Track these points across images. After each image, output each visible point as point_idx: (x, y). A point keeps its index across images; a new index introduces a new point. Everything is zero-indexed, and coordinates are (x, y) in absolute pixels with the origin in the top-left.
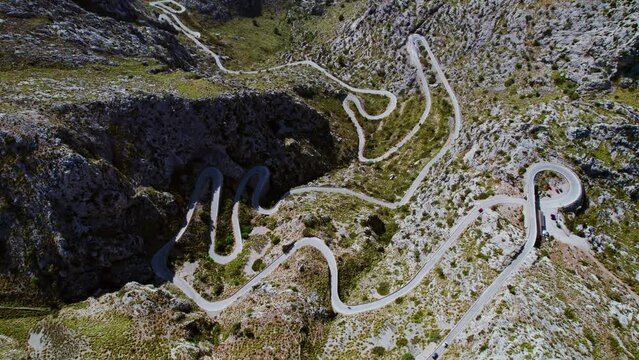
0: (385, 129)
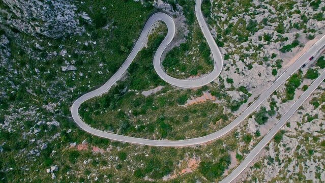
0: (150, 100)
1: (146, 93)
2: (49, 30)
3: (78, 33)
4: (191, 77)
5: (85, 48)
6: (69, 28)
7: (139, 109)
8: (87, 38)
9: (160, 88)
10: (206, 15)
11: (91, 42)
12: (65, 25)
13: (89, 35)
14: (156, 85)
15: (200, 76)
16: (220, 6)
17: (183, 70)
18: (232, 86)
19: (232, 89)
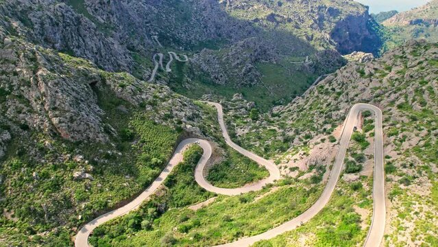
1: (195, 208)
2: (69, 124)
3: (101, 139)
4: (247, 184)
5: (108, 156)
6: (92, 130)
7: (189, 223)
8: (110, 148)
9: (212, 200)
10: (239, 143)
11: (115, 152)
12: (88, 125)
13: (113, 145)
14: (206, 198)
15: (258, 182)
16: (248, 139)
17: (235, 180)
18: (299, 171)
19: (302, 173)
